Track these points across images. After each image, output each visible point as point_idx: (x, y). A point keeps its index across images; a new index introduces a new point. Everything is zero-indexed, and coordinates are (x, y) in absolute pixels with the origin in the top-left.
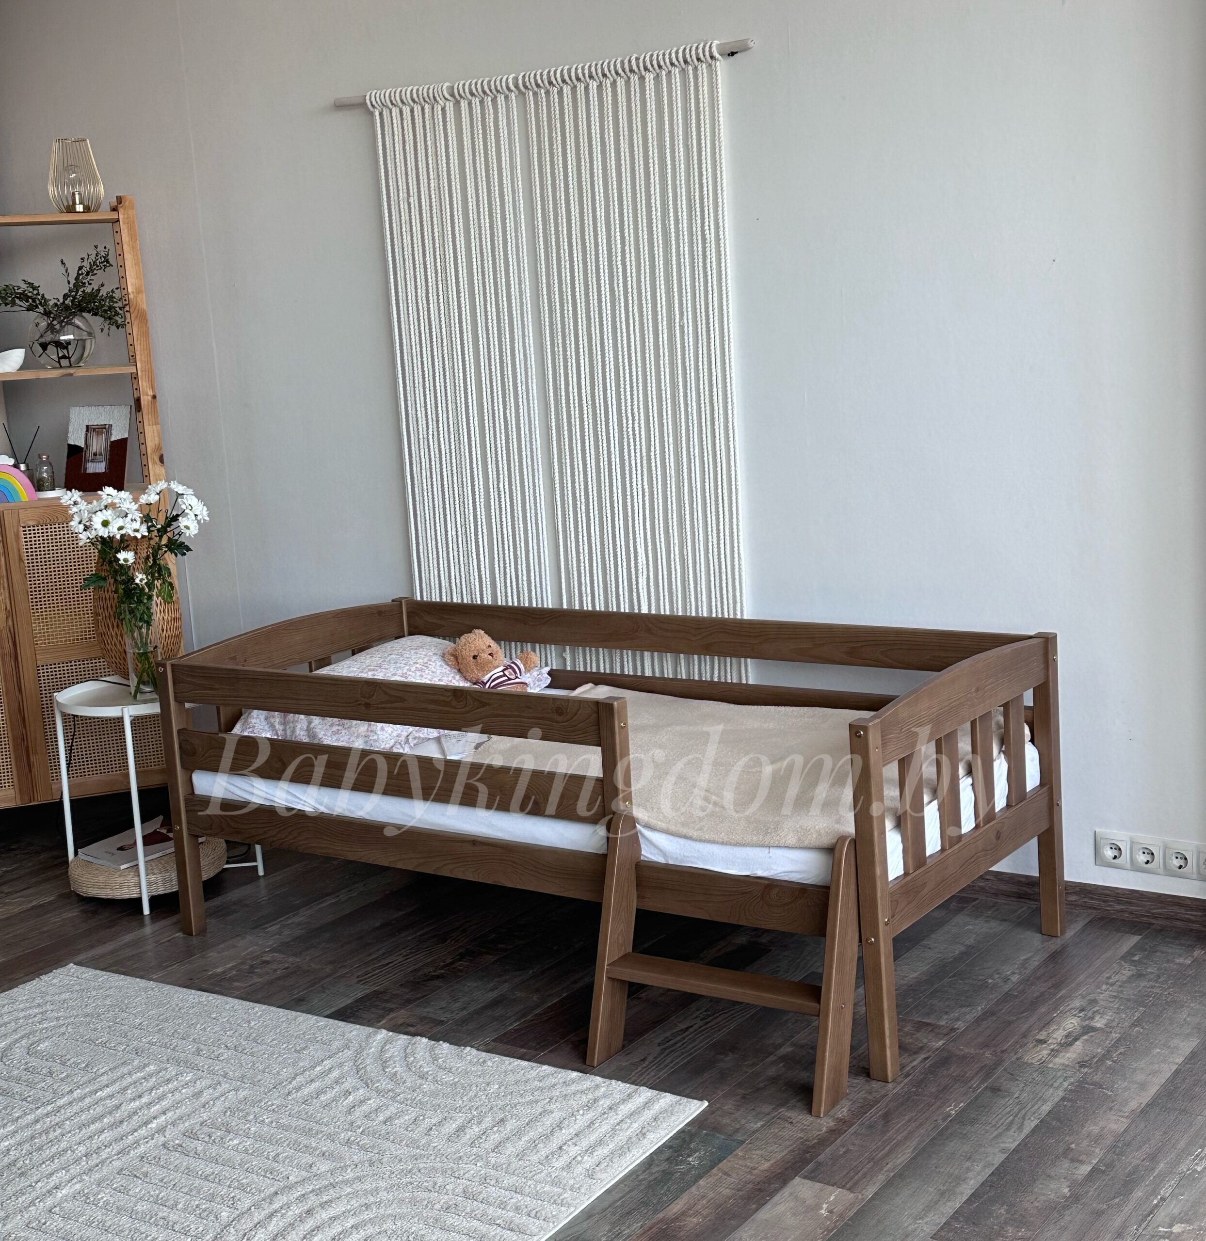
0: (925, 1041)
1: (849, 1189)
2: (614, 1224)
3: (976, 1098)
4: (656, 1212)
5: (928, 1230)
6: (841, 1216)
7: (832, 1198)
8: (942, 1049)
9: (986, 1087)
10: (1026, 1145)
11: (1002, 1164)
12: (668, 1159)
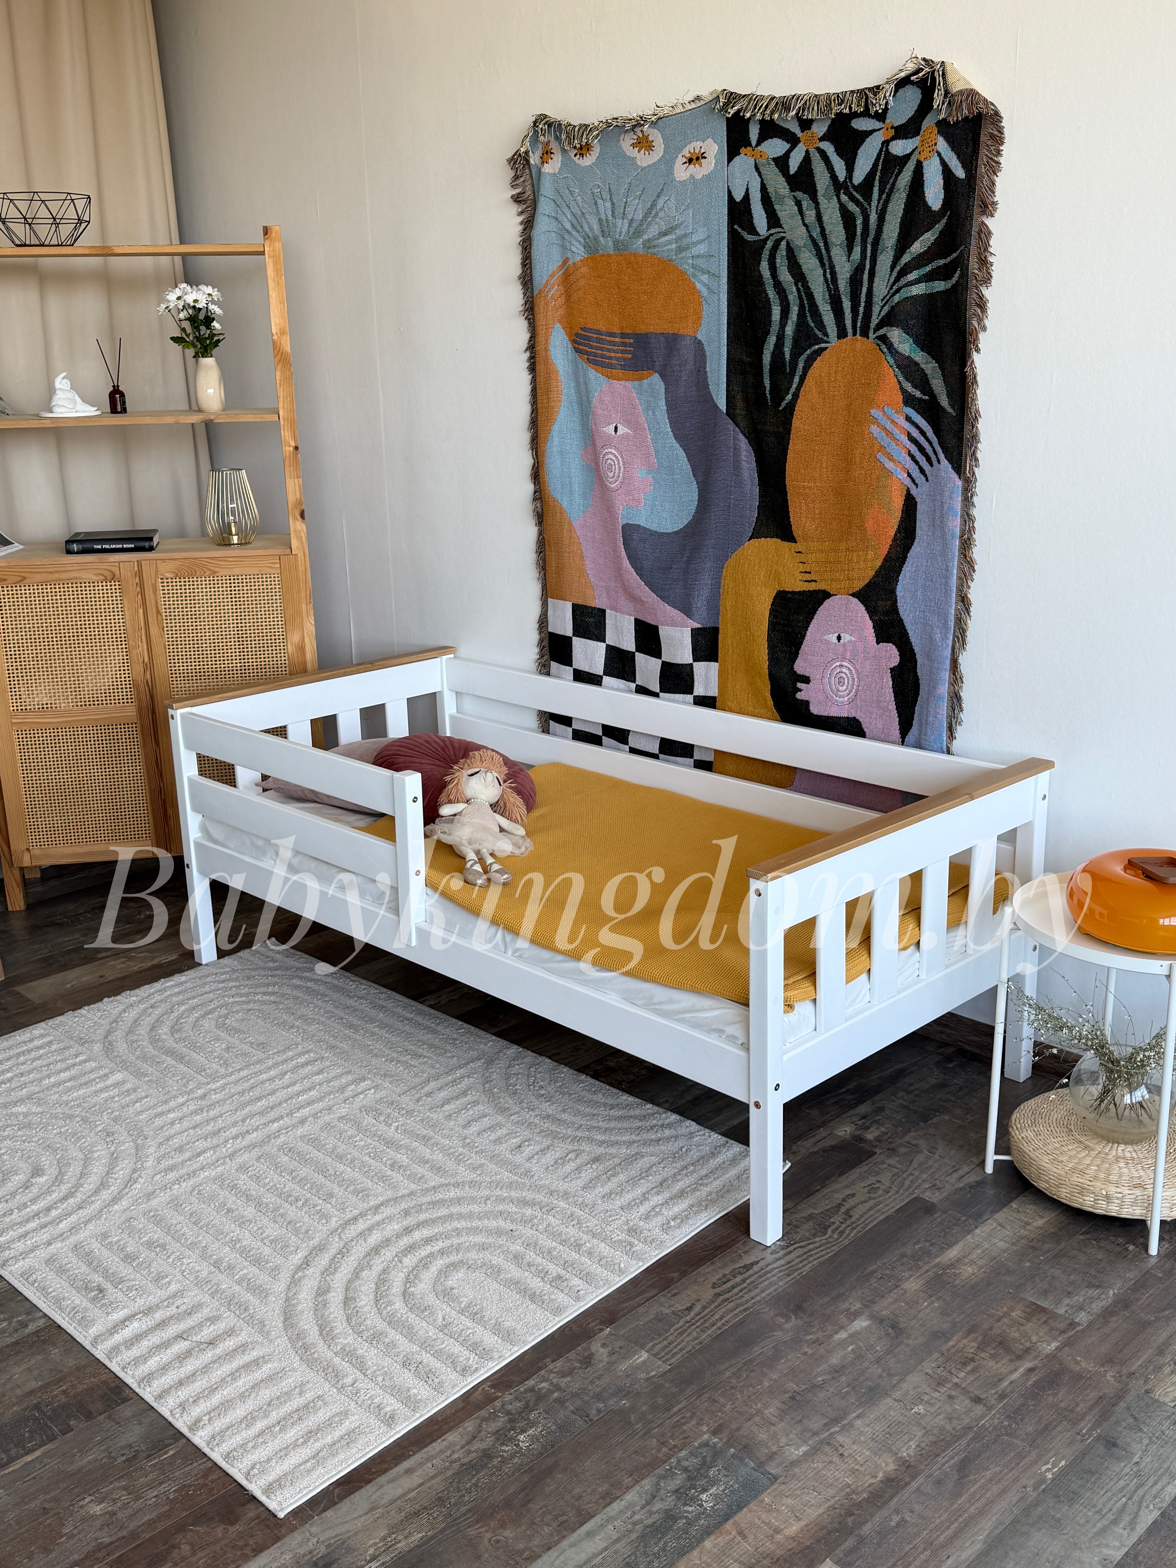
0: (1034, 1339)
3: (1084, 1455)
8: (1052, 1357)
9: (1099, 1436)
12: (677, 1491)
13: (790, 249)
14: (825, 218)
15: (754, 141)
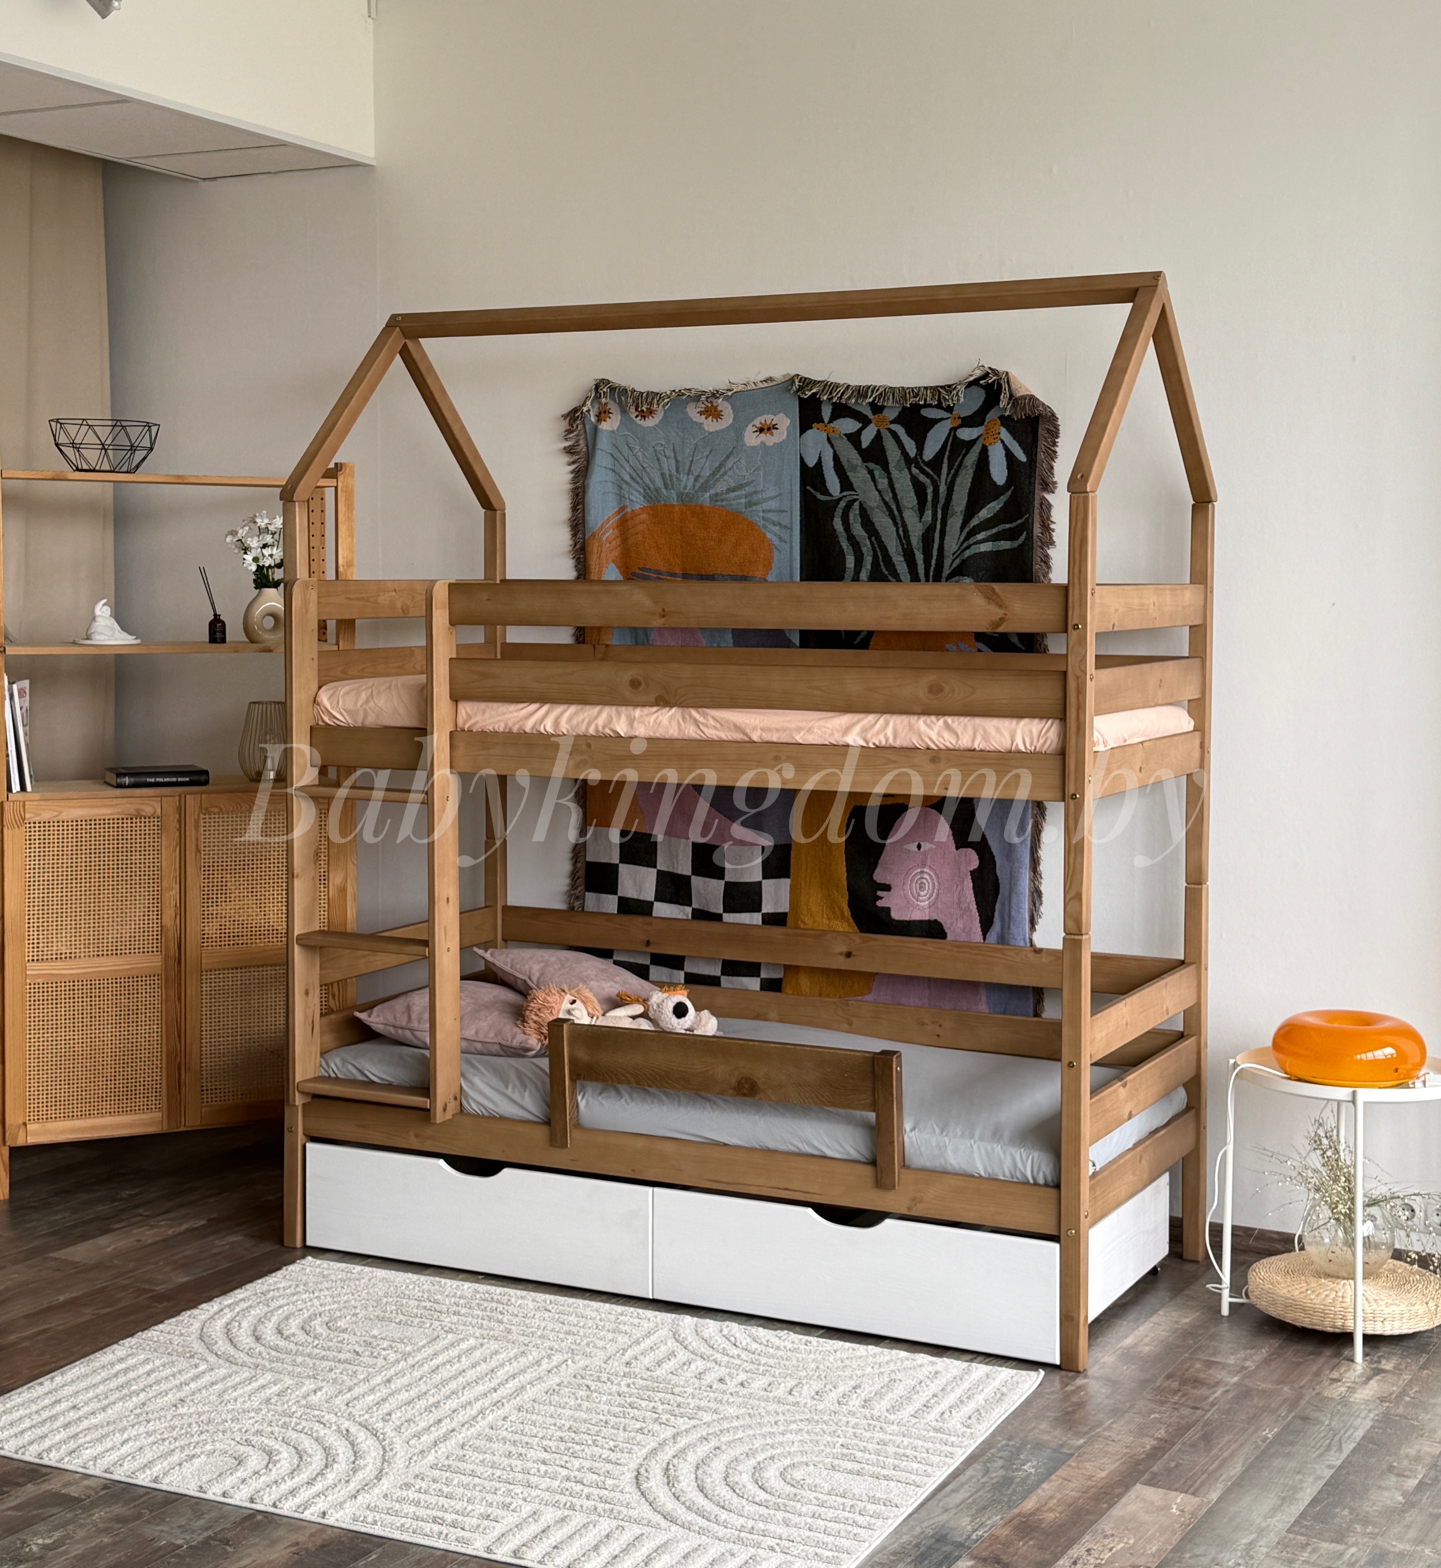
0: (1219, 1377)
1: (1193, 1494)
2: (974, 1518)
3: (1288, 1425)
4: (1010, 1507)
5: (1280, 1526)
6: (1193, 1514)
7: (1179, 1500)
8: (1238, 1384)
9: (1294, 1417)
10: (1350, 1462)
11: (1332, 1477)
12: (1002, 1467)
13: (862, 509)
14: (897, 486)
15: (826, 419)
